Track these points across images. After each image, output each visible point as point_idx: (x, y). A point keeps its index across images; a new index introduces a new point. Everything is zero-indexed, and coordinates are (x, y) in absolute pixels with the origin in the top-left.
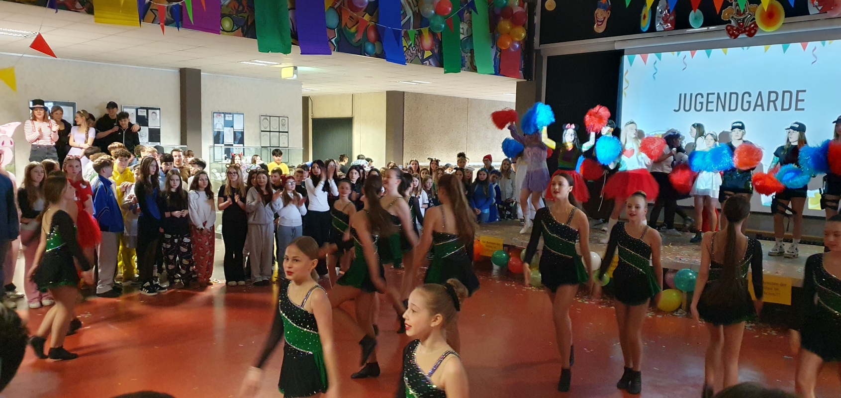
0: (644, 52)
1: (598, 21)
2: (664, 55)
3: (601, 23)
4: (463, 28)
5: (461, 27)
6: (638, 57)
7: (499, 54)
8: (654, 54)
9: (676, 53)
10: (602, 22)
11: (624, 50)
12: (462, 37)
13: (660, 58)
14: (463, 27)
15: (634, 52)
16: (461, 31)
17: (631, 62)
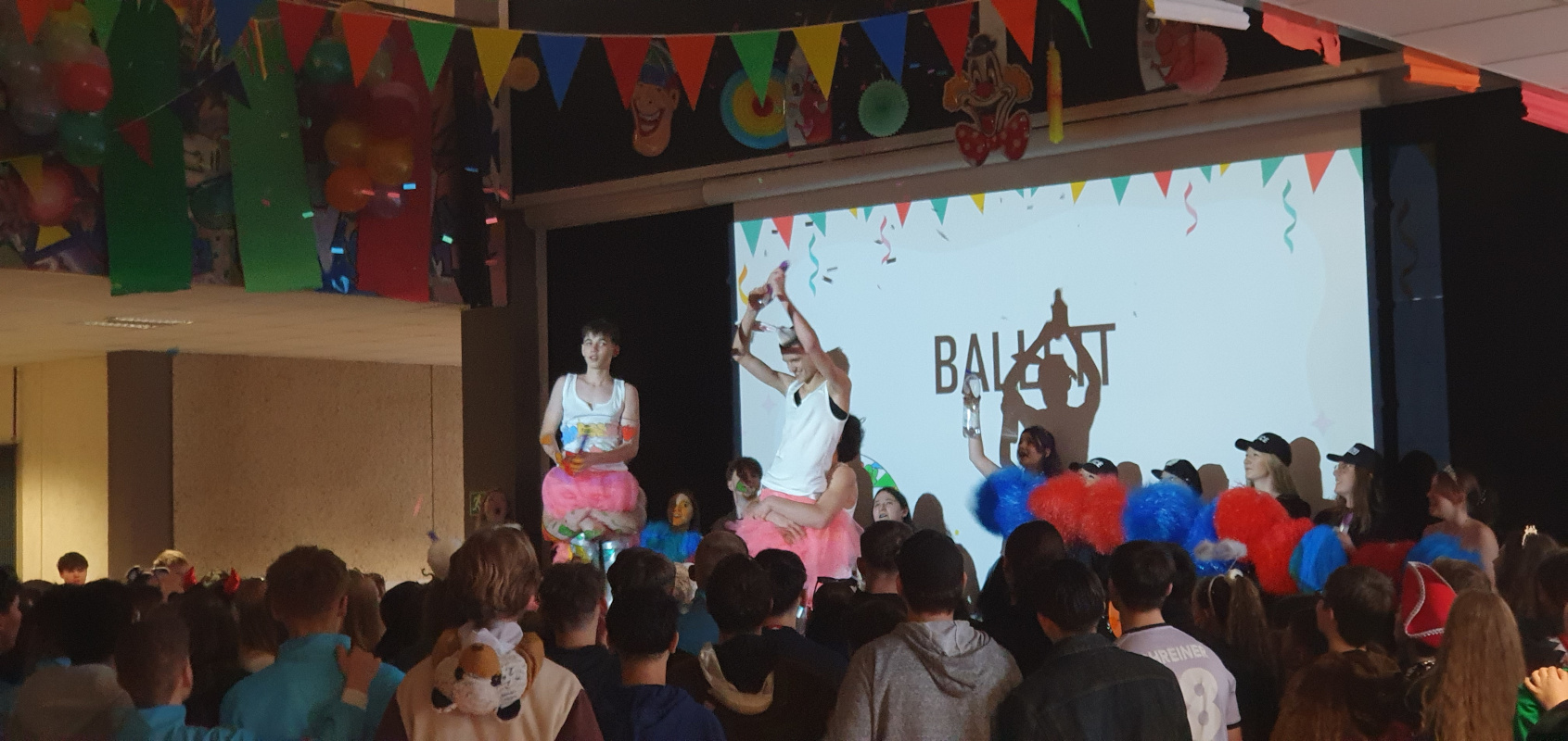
0: (782, 209)
1: (643, 121)
2: (832, 216)
3: (651, 127)
4: (197, 154)
5: (189, 145)
6: (768, 224)
7: (351, 227)
8: (806, 217)
9: (861, 211)
10: (656, 122)
11: (732, 204)
12: (193, 179)
13: (822, 226)
14: (198, 148)
15: (757, 211)
16: (190, 160)
17: (753, 242)
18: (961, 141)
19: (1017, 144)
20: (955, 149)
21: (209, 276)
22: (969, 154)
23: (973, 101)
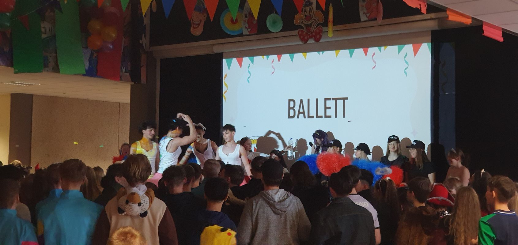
0: (240, 55)
1: (194, 24)
2: (256, 58)
3: (197, 26)
4: (44, 28)
5: (42, 25)
6: (235, 60)
7: (95, 55)
8: (247, 58)
9: (265, 57)
10: (199, 25)
11: (223, 53)
12: (44, 36)
13: (252, 62)
14: (45, 26)
15: (231, 55)
16: (43, 30)
17: (229, 66)
18: (300, 35)
19: (318, 37)
20: (298, 38)
21: (47, 69)
22: (302, 40)
23: (304, 22)
